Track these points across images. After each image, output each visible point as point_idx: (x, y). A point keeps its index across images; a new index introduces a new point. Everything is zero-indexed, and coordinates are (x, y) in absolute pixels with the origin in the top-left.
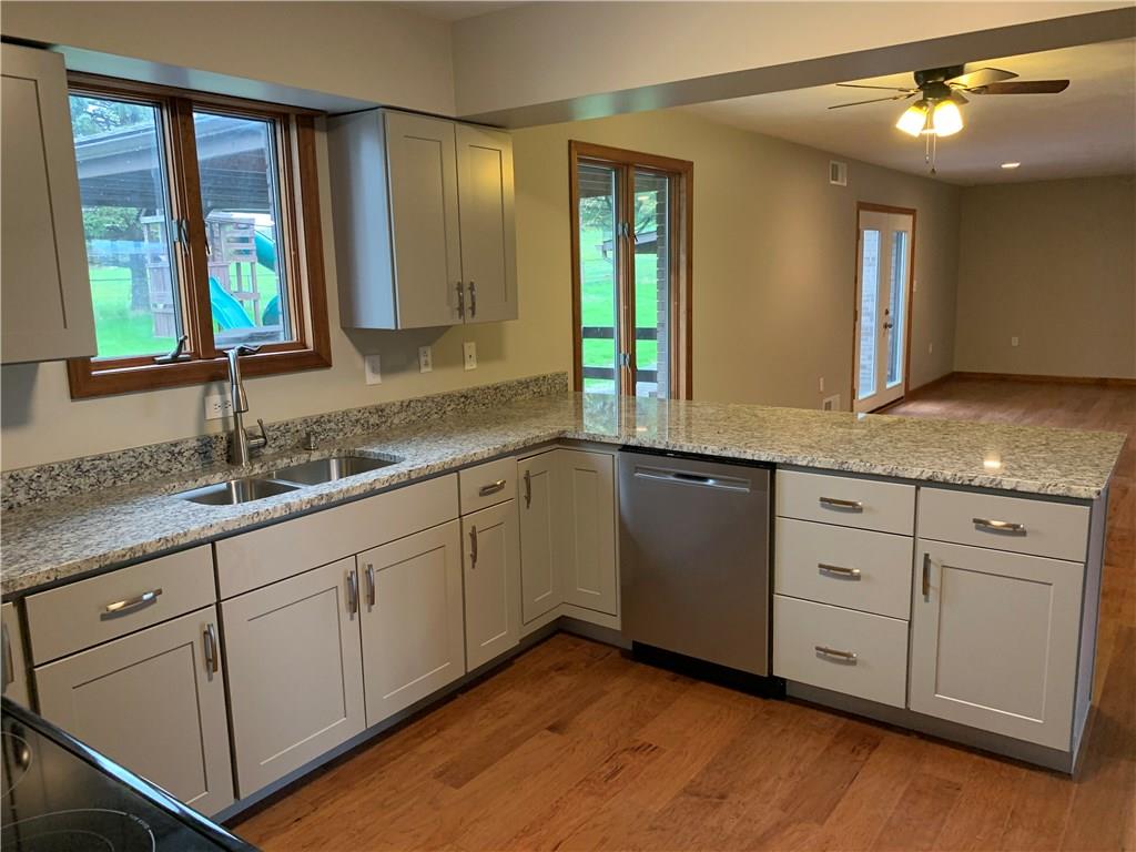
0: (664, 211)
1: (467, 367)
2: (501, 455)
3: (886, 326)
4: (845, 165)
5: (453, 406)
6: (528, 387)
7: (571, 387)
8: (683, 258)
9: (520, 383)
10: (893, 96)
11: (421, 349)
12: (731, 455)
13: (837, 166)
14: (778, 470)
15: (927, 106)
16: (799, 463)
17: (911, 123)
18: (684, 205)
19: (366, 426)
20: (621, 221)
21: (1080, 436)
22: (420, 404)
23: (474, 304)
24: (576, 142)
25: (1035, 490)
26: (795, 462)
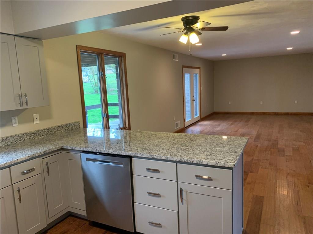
0: (118, 68)
1: (35, 123)
2: (32, 158)
3: (193, 100)
4: (177, 55)
5: (28, 137)
6: (62, 128)
7: (82, 126)
8: (124, 83)
9: (59, 127)
10: (178, 31)
11: (12, 118)
12: (117, 154)
13: (175, 55)
14: (132, 158)
15: (188, 34)
16: (138, 156)
17: (183, 39)
18: (123, 66)
20: (100, 71)
21: (234, 139)
22: (12, 138)
23: (27, 101)
24: (79, 46)
25: (213, 164)
26: (137, 156)
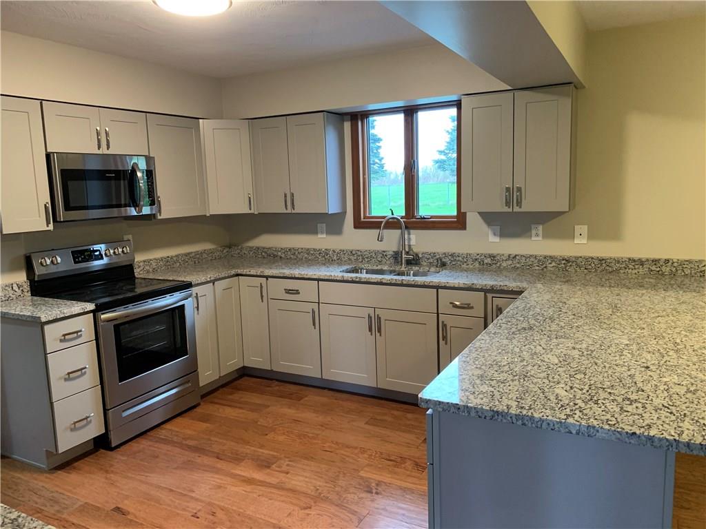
2: (471, 289)
6: (642, 265)
9: (632, 260)
19: (482, 263)
22: (524, 258)
